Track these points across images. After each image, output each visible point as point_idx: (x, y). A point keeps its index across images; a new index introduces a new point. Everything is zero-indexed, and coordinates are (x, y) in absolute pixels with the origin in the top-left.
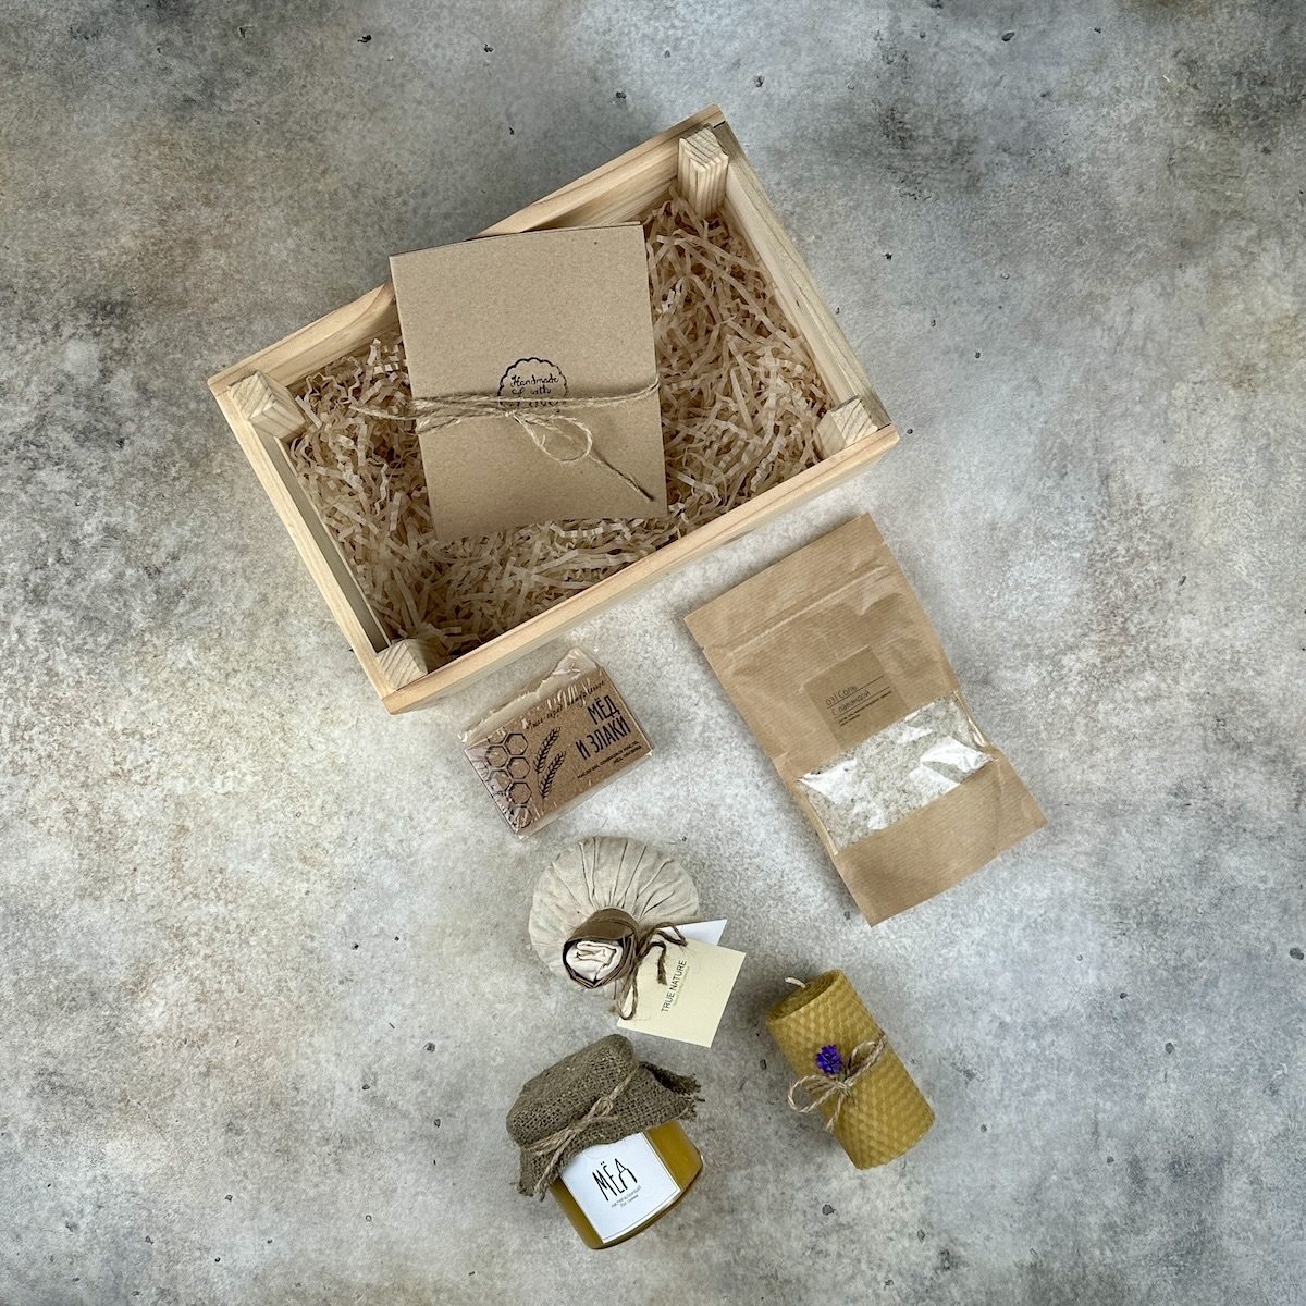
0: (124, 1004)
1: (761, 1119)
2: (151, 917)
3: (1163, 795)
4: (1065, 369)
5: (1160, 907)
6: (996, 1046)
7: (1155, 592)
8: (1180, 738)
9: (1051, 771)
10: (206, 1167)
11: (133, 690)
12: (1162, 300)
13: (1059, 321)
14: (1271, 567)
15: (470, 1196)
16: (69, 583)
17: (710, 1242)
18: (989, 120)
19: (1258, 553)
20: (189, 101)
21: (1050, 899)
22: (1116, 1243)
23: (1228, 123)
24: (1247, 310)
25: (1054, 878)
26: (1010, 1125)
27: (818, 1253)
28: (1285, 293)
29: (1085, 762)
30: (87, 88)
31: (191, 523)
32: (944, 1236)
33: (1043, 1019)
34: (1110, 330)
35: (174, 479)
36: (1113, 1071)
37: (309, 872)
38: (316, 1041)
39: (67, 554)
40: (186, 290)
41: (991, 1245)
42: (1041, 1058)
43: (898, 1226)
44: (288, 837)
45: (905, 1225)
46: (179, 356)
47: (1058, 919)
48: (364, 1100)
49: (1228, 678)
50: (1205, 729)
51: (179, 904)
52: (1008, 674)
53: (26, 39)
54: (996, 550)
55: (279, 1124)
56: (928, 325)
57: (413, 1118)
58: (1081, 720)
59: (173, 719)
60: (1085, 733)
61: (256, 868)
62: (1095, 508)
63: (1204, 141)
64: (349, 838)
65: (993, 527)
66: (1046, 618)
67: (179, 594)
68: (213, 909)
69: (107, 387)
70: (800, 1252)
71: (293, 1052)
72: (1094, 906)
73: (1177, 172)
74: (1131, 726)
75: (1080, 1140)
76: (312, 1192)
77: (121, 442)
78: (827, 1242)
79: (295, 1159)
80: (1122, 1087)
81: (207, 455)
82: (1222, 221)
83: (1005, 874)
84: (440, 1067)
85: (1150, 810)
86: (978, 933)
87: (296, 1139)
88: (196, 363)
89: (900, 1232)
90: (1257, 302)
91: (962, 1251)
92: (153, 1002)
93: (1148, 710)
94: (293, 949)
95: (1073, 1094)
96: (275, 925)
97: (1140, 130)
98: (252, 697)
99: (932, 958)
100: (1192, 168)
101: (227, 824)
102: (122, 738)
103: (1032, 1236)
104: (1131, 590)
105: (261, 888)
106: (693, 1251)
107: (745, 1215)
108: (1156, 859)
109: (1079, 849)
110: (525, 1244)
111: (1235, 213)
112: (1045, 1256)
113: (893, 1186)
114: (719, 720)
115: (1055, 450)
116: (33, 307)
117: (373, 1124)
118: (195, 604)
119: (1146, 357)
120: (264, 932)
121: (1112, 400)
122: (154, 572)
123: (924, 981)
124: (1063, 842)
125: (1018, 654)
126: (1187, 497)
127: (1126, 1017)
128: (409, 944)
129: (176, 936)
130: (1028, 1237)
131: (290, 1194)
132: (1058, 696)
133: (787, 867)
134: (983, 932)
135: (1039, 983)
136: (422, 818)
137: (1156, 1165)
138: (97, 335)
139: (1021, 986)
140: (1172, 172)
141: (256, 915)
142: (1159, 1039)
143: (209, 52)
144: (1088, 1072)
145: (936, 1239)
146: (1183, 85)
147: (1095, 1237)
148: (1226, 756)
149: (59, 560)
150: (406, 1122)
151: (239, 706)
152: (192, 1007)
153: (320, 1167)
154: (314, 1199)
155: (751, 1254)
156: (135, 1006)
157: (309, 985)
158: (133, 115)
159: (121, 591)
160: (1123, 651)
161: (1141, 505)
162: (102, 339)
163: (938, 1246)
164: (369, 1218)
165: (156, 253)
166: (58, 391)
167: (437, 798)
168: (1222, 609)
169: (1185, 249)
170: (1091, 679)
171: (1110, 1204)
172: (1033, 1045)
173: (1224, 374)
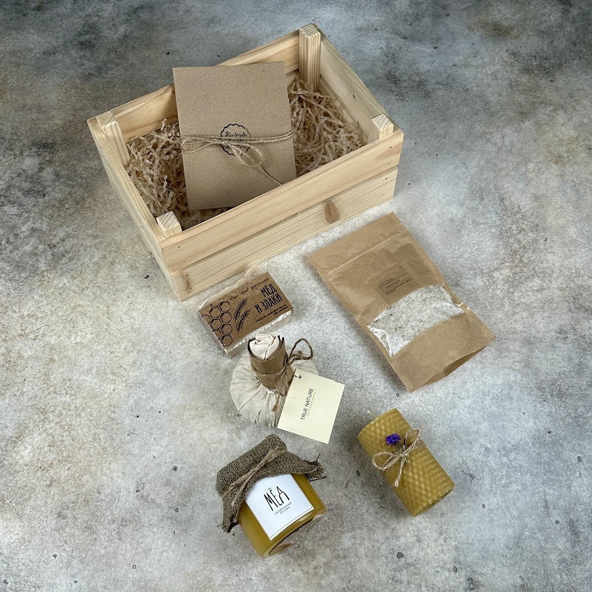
0: (9, 448)
1: (358, 503)
2: (30, 403)
3: (553, 334)
4: (477, 159)
5: (561, 387)
6: (485, 460)
7: (533, 244)
8: (557, 307)
9: (495, 324)
10: (44, 538)
11: (36, 297)
12: (516, 133)
13: (472, 142)
14: (587, 233)
15: (194, 552)
16: (11, 251)
17: (333, 576)
18: (431, 74)
19: (579, 228)
20: (91, 74)
21: (504, 384)
22: (568, 570)
23: (533, 72)
24: (554, 136)
25: (504, 374)
26: (498, 504)
27: (396, 581)
28: (570, 129)
29: (511, 319)
30: (48, 70)
31: (73, 226)
32: (468, 569)
33: (509, 445)
34: (495, 144)
35: (67, 209)
36: (550, 471)
37: (116, 379)
38: (112, 467)
39: (12, 239)
40: (82, 139)
41: (497, 573)
42: (510, 466)
43: (441, 564)
44: (106, 363)
45: (445, 563)
46: (75, 162)
47: (509, 394)
48: (137, 498)
49: (576, 280)
50: (569, 303)
51: (45, 397)
52: (467, 281)
53: (24, 56)
54: (455, 229)
55: (88, 512)
56: (413, 145)
57: (163, 508)
58: (506, 300)
59: (53, 309)
60: (510, 306)
61: (88, 379)
62: (499, 212)
63: (524, 79)
64: (138, 363)
65: (452, 220)
66: (483, 257)
67: (63, 255)
68: (63, 399)
69: (41, 174)
70: (385, 581)
71: (99, 472)
72: (527, 387)
73: (515, 89)
74: (532, 303)
75: (539, 511)
76: (103, 552)
77: (44, 195)
78: (401, 574)
79: (95, 533)
80: (557, 481)
81: (84, 199)
82: (537, 105)
83: (478, 373)
84: (180, 479)
85: (548, 341)
86: (467, 402)
87: (96, 521)
88: (83, 165)
89: (443, 568)
90: (558, 133)
91: (480, 578)
92: (25, 447)
93: (539, 295)
94: (104, 419)
95: (531, 485)
96: (96, 406)
97: (496, 76)
98: (95, 299)
99: (444, 415)
100: (521, 88)
101: (75, 357)
102: (27, 318)
103: (519, 568)
104: (522, 245)
105: (89, 388)
106: (323, 581)
107: (352, 560)
108: (555, 364)
109: (514, 360)
110: (225, 580)
111: (542, 102)
112: (528, 580)
113: (436, 540)
114: (327, 305)
115: (477, 190)
116: (12, 145)
117: (141, 511)
118: (71, 259)
119: (513, 154)
120: (89, 410)
121: (500, 170)
122: (52, 246)
123: (442, 427)
124: (506, 356)
125: (472, 272)
126: (541, 206)
127: (554, 443)
128: (166, 414)
129: (42, 413)
130: (517, 569)
131: (90, 553)
132: (494, 290)
133: (364, 372)
134: (470, 401)
135: (503, 426)
136: (176, 353)
137: (583, 524)
138: (38, 155)
139: (494, 429)
140: (512, 89)
141: (86, 401)
142: (573, 454)
143: (101, 58)
144: (537, 473)
145: (464, 571)
146: (512, 61)
147: (555, 567)
148: (581, 315)
149: (8, 242)
150: (159, 510)
151: (87, 303)
152: (46, 449)
153: (109, 537)
154: (104, 556)
155: (356, 582)
156: (15, 449)
157: (112, 437)
158: (66, 79)
159: (35, 254)
160: (522, 270)
161: (521, 210)
162: (41, 156)
163: (466, 576)
164: (134, 567)
165: (70, 126)
166: (18, 176)
167: (184, 343)
168: (567, 251)
169: (523, 115)
170: (509, 282)
171: (561, 547)
172: (505, 459)
173: (549, 159)
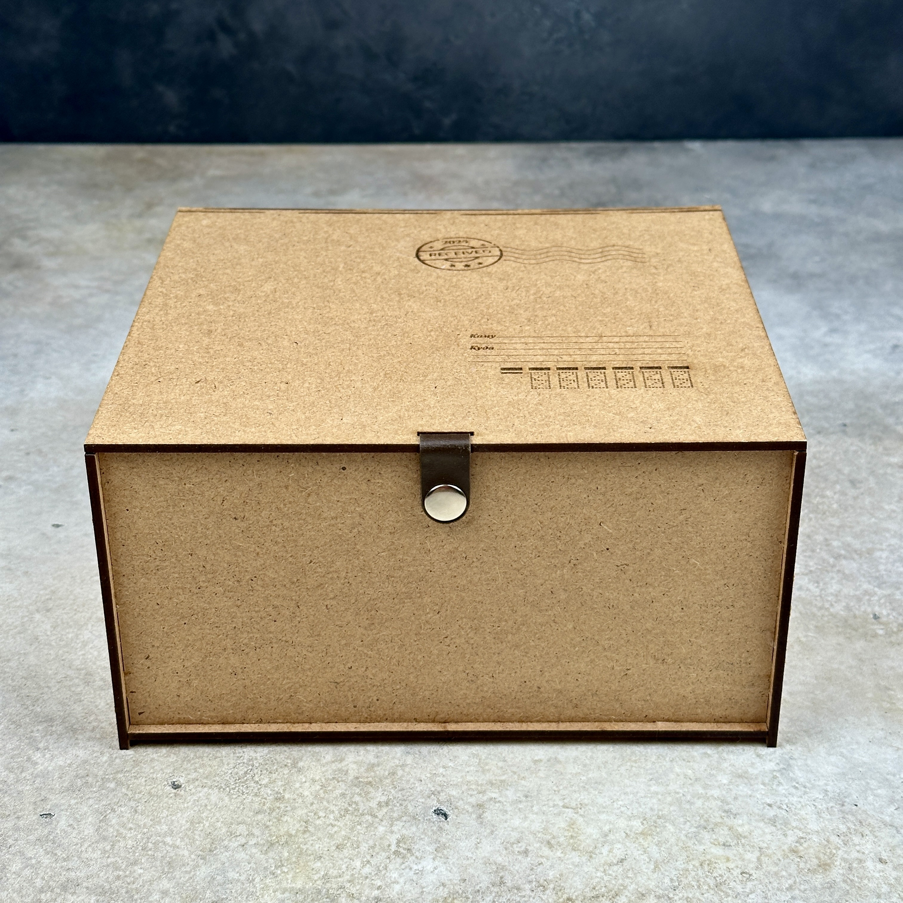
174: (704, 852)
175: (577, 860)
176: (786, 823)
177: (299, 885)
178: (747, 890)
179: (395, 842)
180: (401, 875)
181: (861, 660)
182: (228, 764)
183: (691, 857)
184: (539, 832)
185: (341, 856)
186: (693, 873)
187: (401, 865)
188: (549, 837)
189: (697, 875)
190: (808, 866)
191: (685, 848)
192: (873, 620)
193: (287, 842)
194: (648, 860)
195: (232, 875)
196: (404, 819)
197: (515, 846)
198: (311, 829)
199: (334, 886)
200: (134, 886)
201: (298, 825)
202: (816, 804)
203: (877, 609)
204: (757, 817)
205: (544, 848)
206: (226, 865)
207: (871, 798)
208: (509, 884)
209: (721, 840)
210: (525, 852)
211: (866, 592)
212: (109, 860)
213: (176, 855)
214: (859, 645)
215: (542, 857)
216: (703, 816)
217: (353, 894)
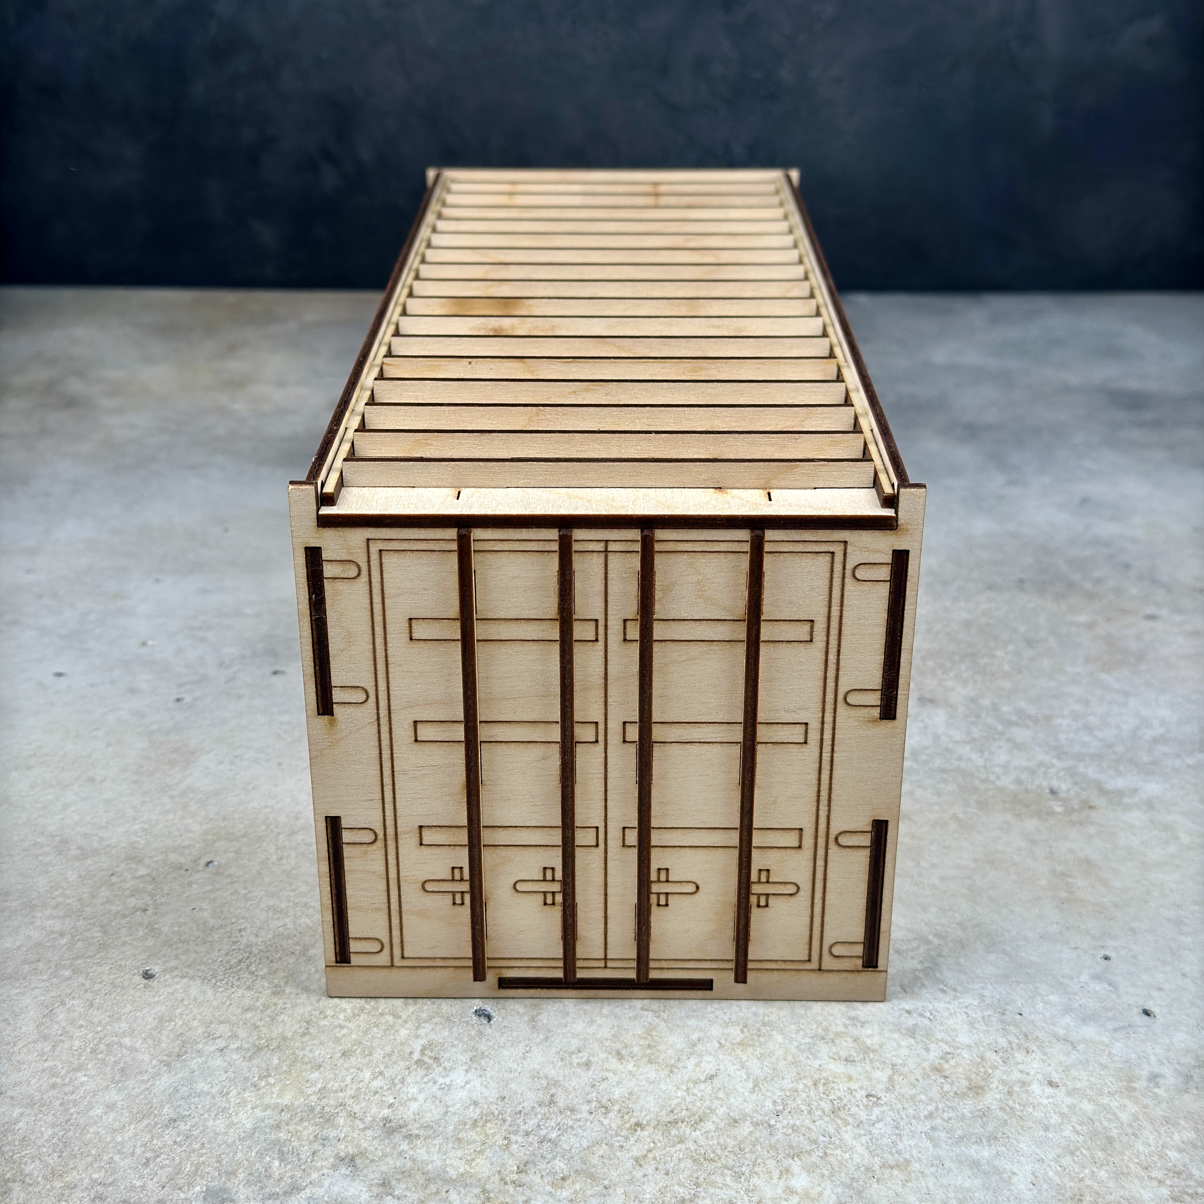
174: (820, 1069)
175: (652, 1075)
176: (929, 1034)
177: (286, 1100)
178: (873, 1118)
179: (419, 1048)
180: (420, 1091)
181: (1033, 842)
182: (219, 950)
183: (803, 1074)
184: (607, 1040)
185: (346, 1065)
186: (804, 1095)
187: (423, 1078)
188: (618, 1046)
189: (808, 1097)
190: (955, 1089)
191: (795, 1063)
192: (1050, 796)
193: (278, 1047)
194: (745, 1077)
195: (201, 1086)
196: (435, 1020)
197: (574, 1056)
198: (312, 1030)
199: (333, 1103)
200: (72, 1097)
201: (297, 1026)
202: (969, 1012)
203: (1055, 783)
204: (891, 1026)
205: (611, 1060)
206: (196, 1073)
207: (1040, 1006)
208: (561, 1104)
209: (844, 1054)
210: (587, 1065)
211: (1041, 764)
212: (46, 1065)
213: (133, 1060)
214: (1031, 824)
215: (607, 1070)
216: (821, 1024)
217: (355, 1114)
